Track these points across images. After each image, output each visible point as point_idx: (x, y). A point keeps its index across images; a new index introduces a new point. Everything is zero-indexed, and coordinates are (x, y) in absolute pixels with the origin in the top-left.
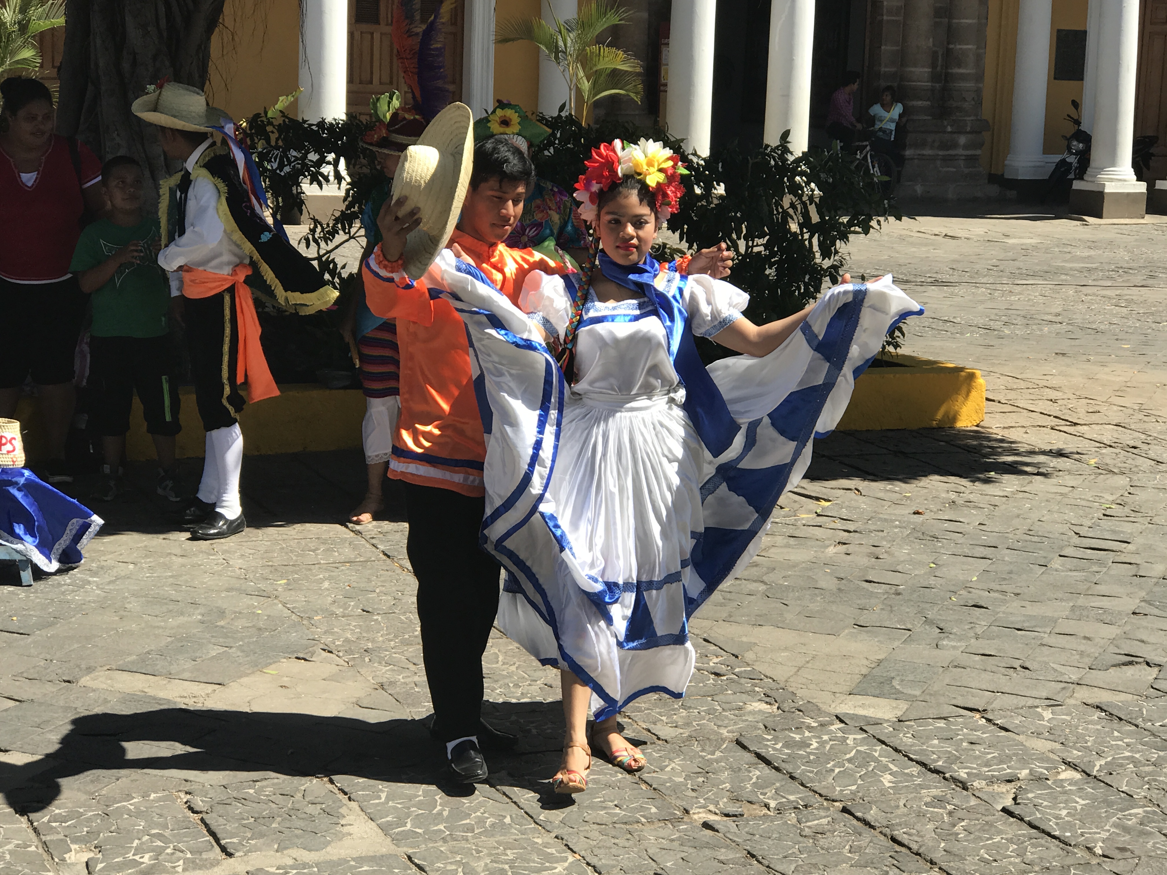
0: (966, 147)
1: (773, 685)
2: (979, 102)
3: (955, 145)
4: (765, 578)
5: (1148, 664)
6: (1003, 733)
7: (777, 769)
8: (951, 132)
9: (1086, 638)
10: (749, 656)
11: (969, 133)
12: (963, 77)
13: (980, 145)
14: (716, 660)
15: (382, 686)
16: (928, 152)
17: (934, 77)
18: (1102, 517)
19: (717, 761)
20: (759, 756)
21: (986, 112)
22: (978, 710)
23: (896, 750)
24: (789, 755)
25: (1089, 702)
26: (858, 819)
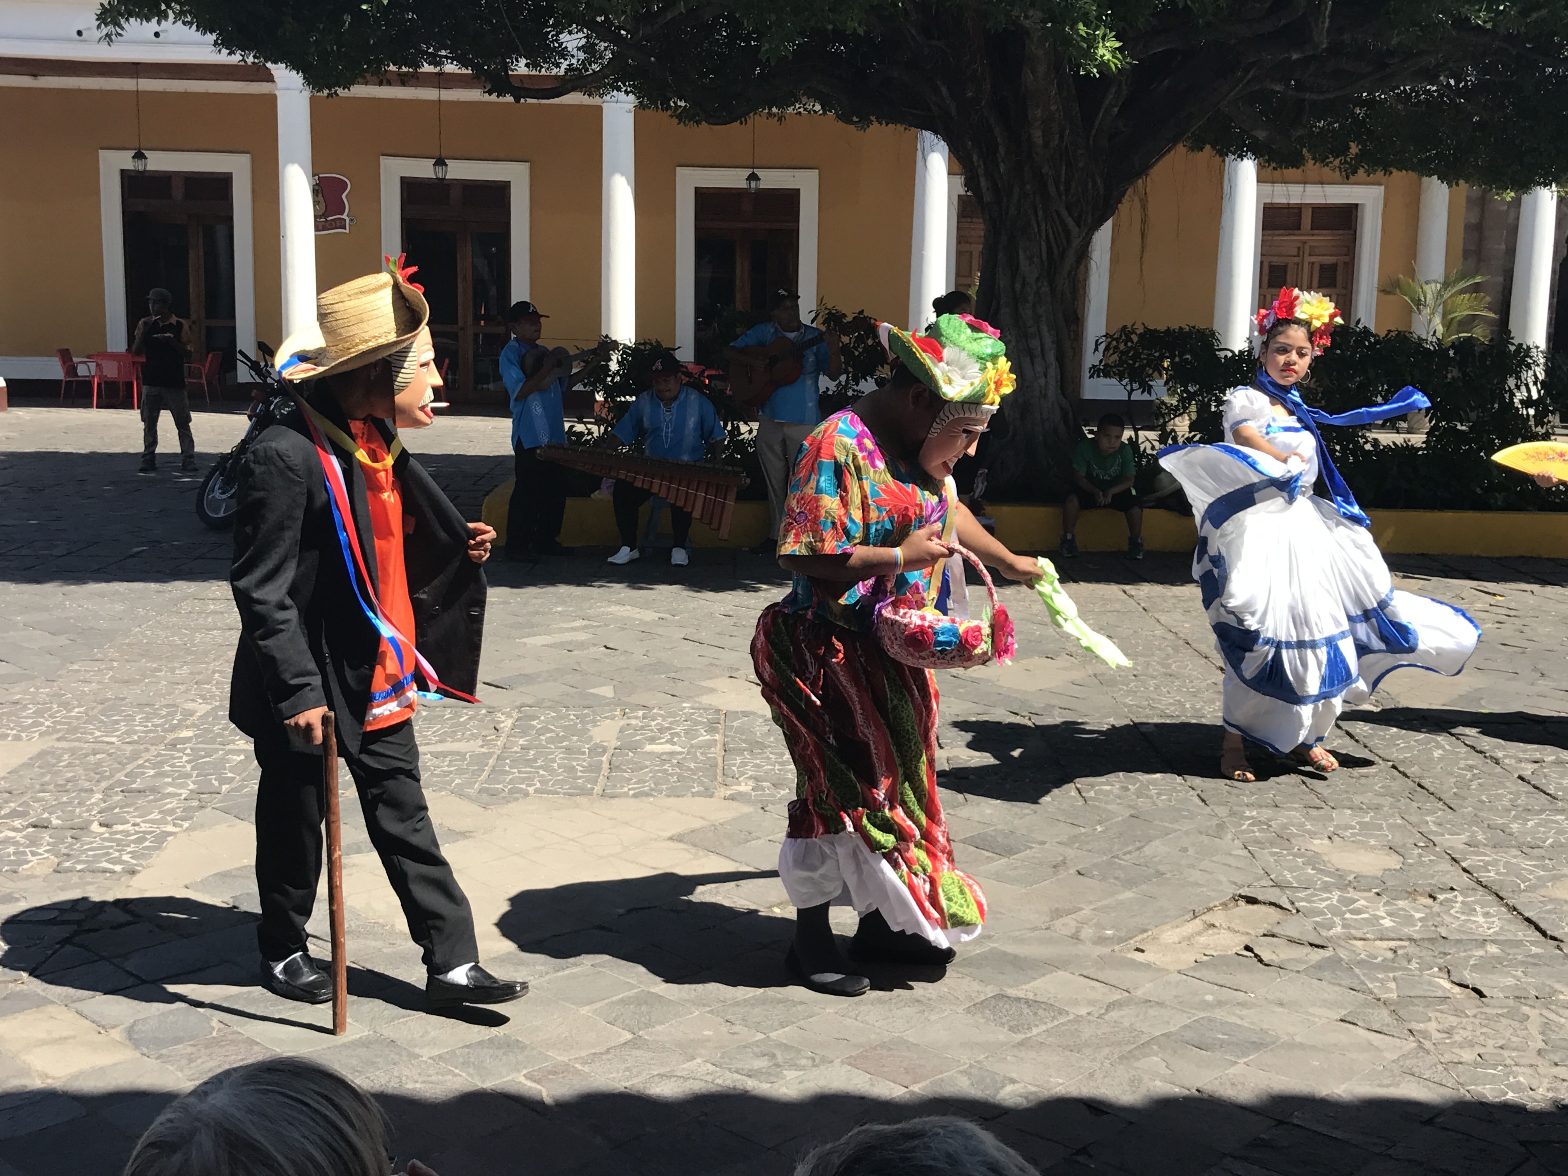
7: (1357, 741)
15: (1095, 675)
26: (1400, 772)
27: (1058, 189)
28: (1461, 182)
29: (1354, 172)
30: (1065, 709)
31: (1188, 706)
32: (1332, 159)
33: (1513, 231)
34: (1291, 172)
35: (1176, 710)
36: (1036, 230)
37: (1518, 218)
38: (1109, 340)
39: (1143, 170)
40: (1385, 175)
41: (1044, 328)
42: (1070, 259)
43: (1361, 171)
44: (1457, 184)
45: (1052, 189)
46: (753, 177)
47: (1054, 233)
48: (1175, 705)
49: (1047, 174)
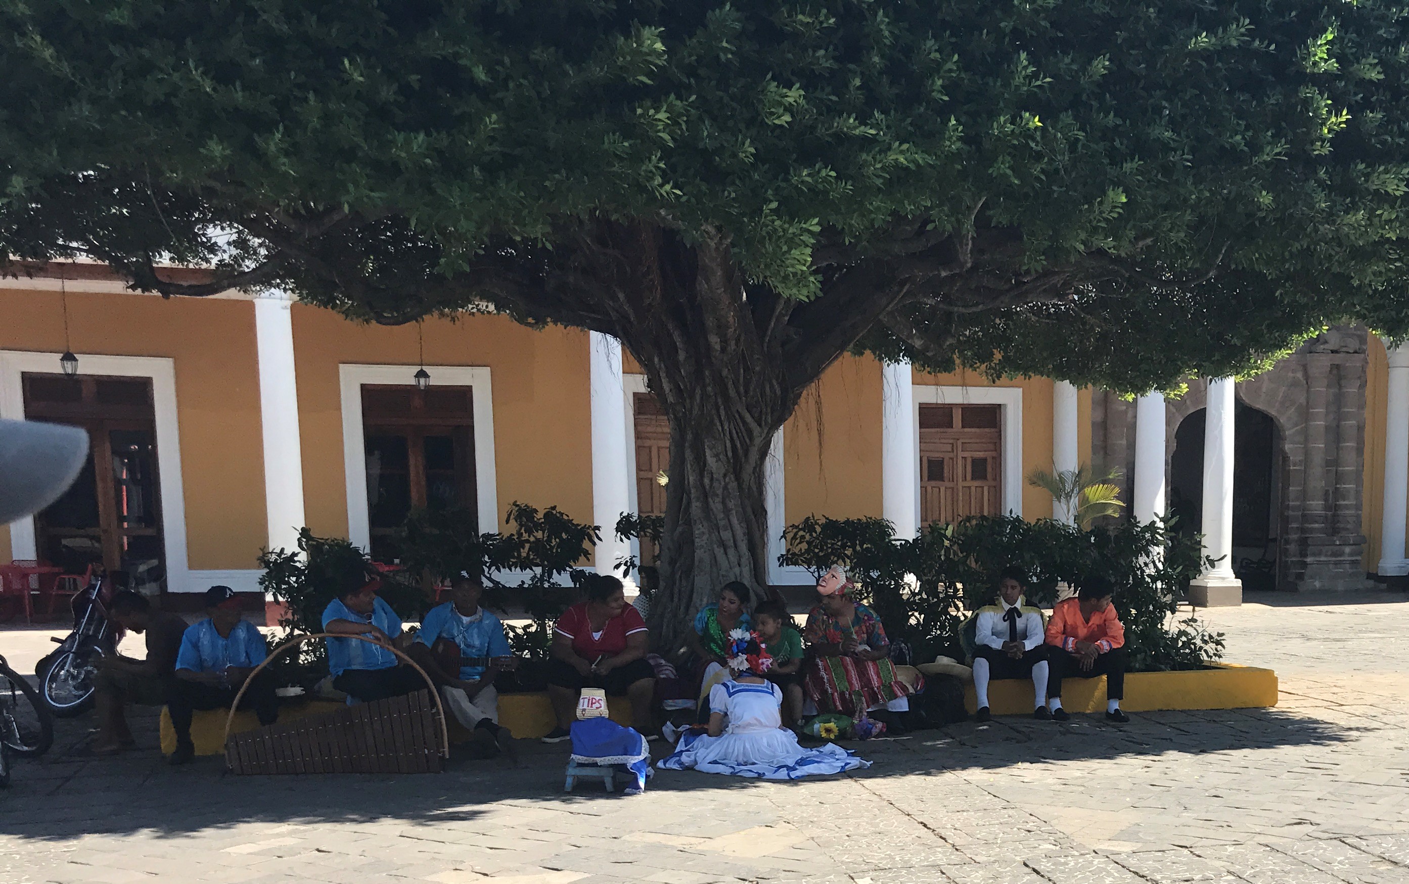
0: (1351, 555)
1: (1061, 835)
2: (1359, 523)
3: (1342, 554)
4: (1085, 784)
5: (1311, 824)
6: (1198, 858)
7: (1042, 876)
8: (1340, 545)
9: (1279, 811)
10: (1053, 822)
11: (1352, 545)
12: (1347, 507)
13: (1360, 553)
14: (1032, 824)
15: (813, 838)
16: (1323, 559)
17: (1327, 508)
18: (1330, 752)
19: (1006, 872)
20: (1034, 870)
21: (1364, 530)
22: (1186, 847)
23: (1123, 867)
24: (1053, 869)
25: (1262, 842)
27: (738, 392)
28: (1090, 385)
29: (999, 377)
30: (789, 871)
31: (897, 859)
32: (978, 364)
33: (1132, 428)
34: (943, 376)
35: (888, 863)
36: (720, 429)
37: (1136, 417)
38: (795, 530)
39: (815, 374)
40: (1025, 379)
41: (735, 521)
42: (754, 456)
43: (1004, 375)
44: (1086, 387)
45: (732, 393)
46: (421, 374)
47: (737, 433)
48: (886, 859)
49: (727, 377)
